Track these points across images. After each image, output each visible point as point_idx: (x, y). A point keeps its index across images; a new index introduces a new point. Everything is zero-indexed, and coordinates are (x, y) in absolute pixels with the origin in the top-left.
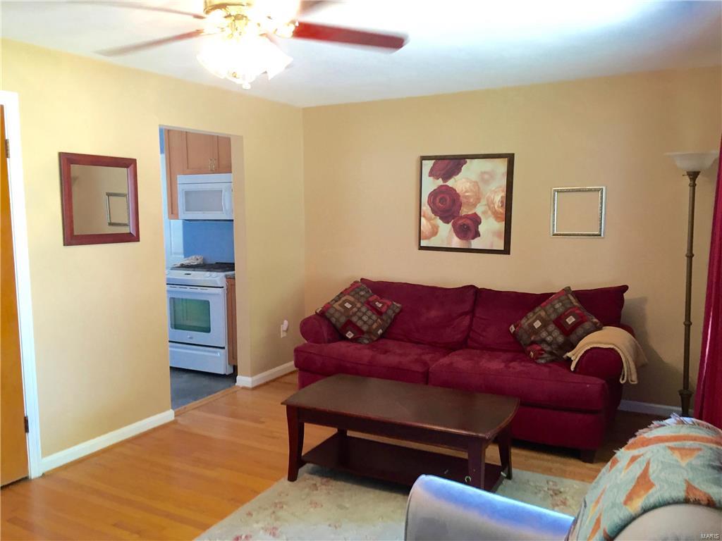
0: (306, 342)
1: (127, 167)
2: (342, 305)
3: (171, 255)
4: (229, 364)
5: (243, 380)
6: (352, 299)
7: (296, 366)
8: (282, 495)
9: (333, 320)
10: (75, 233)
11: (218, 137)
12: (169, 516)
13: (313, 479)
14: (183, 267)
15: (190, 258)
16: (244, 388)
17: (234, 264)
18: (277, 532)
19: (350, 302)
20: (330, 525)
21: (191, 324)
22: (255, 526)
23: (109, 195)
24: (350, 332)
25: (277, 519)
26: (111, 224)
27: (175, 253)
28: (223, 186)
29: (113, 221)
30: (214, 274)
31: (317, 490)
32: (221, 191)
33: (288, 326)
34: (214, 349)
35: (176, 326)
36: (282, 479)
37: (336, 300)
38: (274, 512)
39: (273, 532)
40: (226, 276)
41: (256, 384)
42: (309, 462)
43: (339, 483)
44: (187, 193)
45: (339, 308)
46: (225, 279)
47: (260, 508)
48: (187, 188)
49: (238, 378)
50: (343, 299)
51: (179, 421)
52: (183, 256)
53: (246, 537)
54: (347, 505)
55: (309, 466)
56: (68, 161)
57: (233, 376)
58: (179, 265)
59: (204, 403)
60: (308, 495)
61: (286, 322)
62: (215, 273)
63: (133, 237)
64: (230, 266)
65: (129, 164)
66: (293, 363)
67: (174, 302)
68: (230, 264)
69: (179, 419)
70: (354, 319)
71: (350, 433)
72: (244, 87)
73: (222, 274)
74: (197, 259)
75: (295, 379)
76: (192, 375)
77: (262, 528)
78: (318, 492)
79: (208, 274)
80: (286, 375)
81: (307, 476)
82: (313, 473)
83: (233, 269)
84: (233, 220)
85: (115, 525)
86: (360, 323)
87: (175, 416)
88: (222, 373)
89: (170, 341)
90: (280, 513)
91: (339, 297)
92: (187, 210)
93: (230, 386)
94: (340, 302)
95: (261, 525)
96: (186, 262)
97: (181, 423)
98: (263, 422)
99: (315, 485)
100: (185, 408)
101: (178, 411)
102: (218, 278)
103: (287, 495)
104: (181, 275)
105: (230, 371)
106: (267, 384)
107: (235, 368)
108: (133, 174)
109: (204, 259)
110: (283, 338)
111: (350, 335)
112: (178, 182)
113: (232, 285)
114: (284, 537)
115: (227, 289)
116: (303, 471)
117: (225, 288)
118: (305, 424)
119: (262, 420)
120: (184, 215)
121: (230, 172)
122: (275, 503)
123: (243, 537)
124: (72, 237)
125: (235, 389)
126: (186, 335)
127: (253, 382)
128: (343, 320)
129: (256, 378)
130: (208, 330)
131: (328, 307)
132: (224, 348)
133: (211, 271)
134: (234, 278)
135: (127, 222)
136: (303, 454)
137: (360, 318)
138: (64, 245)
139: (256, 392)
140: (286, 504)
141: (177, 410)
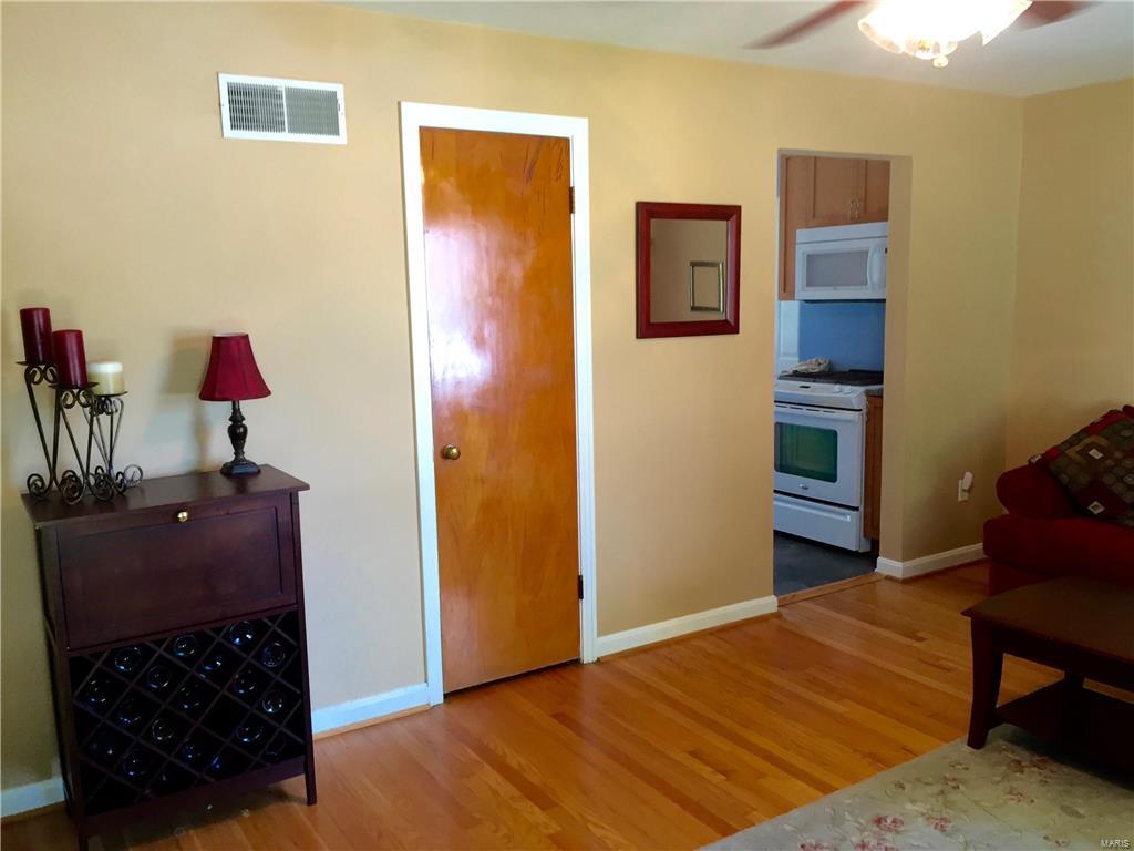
0: (1006, 512)
1: (727, 219)
2: (1084, 452)
3: (779, 355)
4: (865, 536)
5: (888, 565)
6: (1102, 441)
7: (986, 554)
8: (958, 767)
9: (1064, 478)
10: (652, 321)
11: (867, 161)
12: (770, 757)
13: (1013, 752)
14: (797, 375)
15: (808, 361)
16: (889, 578)
17: (882, 373)
18: (949, 827)
19: (1100, 449)
20: (1046, 838)
21: (805, 467)
22: (909, 806)
23: (694, 264)
24: (1096, 503)
25: (948, 804)
26: (694, 309)
27: (785, 354)
28: (870, 245)
29: (697, 304)
30: (847, 388)
31: (1022, 772)
32: (867, 252)
33: (972, 483)
34: (842, 510)
35: (782, 466)
36: (958, 740)
37: (1071, 442)
38: (942, 792)
39: (941, 825)
40: (867, 393)
41: (909, 575)
42: (1008, 722)
43: (1066, 769)
44: (811, 258)
45: (1078, 458)
46: (865, 398)
47: (918, 780)
48: (810, 249)
49: (880, 559)
50: (1087, 441)
51: (785, 616)
52: (797, 359)
53: (894, 821)
54: (1082, 811)
55: (1007, 728)
56: (649, 213)
57: (870, 557)
58: (791, 372)
59: (826, 592)
60: (1005, 777)
61: (969, 475)
62: (849, 387)
63: (729, 327)
64: (875, 377)
65: (730, 214)
66: (980, 546)
67: (780, 428)
68: (878, 372)
69: (784, 611)
70: (1108, 479)
71: (1088, 684)
72: (936, 64)
73: (861, 389)
74: (820, 364)
75: (983, 575)
76: (803, 545)
77: (923, 814)
78: (1023, 776)
79: (837, 387)
80: (963, 566)
81: (1003, 744)
82: (1015, 741)
83: (881, 382)
84: (884, 301)
85: (693, 754)
86: (1118, 489)
87: (779, 606)
88: (854, 549)
89: (775, 491)
90: (954, 796)
91: (1076, 438)
92: (808, 285)
93: (865, 573)
94: (1078, 448)
95: (919, 808)
96: (802, 368)
97: (790, 619)
98: (921, 639)
99: (1019, 762)
100: (794, 596)
101: (784, 599)
102: (853, 394)
103: (967, 769)
104: (794, 388)
105: (865, 547)
106: (928, 576)
107: (875, 544)
108: (734, 228)
109: (830, 364)
110: (962, 502)
111: (1097, 508)
112: (798, 240)
113: (875, 407)
114: (962, 839)
115: (868, 414)
116: (995, 734)
117: (865, 411)
118: (1005, 655)
119: (920, 634)
120: (803, 292)
121: (885, 219)
122: (945, 777)
123: (889, 821)
124: (648, 327)
125: (874, 579)
126: (796, 483)
127: (904, 570)
128: (1084, 479)
129: (910, 563)
130: (833, 479)
131: (1053, 455)
132: (856, 509)
133: (841, 383)
134: (881, 397)
135: (716, 306)
136: (997, 706)
137: (1121, 479)
138: (637, 337)
139: (910, 588)
140: (963, 783)
141: (782, 597)
